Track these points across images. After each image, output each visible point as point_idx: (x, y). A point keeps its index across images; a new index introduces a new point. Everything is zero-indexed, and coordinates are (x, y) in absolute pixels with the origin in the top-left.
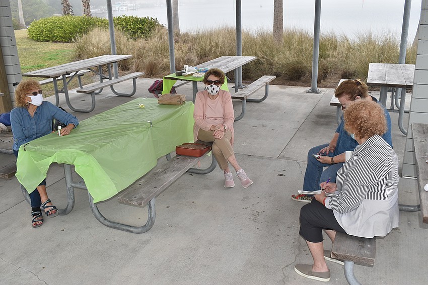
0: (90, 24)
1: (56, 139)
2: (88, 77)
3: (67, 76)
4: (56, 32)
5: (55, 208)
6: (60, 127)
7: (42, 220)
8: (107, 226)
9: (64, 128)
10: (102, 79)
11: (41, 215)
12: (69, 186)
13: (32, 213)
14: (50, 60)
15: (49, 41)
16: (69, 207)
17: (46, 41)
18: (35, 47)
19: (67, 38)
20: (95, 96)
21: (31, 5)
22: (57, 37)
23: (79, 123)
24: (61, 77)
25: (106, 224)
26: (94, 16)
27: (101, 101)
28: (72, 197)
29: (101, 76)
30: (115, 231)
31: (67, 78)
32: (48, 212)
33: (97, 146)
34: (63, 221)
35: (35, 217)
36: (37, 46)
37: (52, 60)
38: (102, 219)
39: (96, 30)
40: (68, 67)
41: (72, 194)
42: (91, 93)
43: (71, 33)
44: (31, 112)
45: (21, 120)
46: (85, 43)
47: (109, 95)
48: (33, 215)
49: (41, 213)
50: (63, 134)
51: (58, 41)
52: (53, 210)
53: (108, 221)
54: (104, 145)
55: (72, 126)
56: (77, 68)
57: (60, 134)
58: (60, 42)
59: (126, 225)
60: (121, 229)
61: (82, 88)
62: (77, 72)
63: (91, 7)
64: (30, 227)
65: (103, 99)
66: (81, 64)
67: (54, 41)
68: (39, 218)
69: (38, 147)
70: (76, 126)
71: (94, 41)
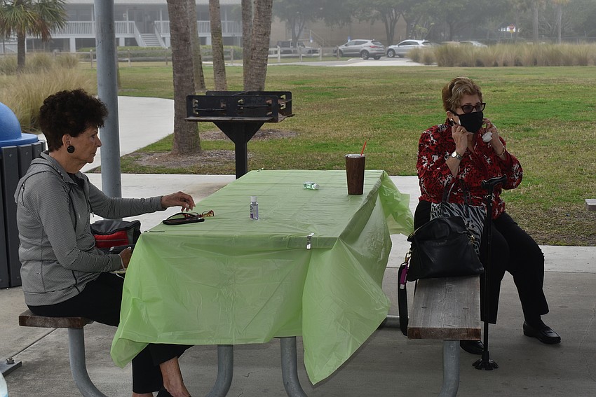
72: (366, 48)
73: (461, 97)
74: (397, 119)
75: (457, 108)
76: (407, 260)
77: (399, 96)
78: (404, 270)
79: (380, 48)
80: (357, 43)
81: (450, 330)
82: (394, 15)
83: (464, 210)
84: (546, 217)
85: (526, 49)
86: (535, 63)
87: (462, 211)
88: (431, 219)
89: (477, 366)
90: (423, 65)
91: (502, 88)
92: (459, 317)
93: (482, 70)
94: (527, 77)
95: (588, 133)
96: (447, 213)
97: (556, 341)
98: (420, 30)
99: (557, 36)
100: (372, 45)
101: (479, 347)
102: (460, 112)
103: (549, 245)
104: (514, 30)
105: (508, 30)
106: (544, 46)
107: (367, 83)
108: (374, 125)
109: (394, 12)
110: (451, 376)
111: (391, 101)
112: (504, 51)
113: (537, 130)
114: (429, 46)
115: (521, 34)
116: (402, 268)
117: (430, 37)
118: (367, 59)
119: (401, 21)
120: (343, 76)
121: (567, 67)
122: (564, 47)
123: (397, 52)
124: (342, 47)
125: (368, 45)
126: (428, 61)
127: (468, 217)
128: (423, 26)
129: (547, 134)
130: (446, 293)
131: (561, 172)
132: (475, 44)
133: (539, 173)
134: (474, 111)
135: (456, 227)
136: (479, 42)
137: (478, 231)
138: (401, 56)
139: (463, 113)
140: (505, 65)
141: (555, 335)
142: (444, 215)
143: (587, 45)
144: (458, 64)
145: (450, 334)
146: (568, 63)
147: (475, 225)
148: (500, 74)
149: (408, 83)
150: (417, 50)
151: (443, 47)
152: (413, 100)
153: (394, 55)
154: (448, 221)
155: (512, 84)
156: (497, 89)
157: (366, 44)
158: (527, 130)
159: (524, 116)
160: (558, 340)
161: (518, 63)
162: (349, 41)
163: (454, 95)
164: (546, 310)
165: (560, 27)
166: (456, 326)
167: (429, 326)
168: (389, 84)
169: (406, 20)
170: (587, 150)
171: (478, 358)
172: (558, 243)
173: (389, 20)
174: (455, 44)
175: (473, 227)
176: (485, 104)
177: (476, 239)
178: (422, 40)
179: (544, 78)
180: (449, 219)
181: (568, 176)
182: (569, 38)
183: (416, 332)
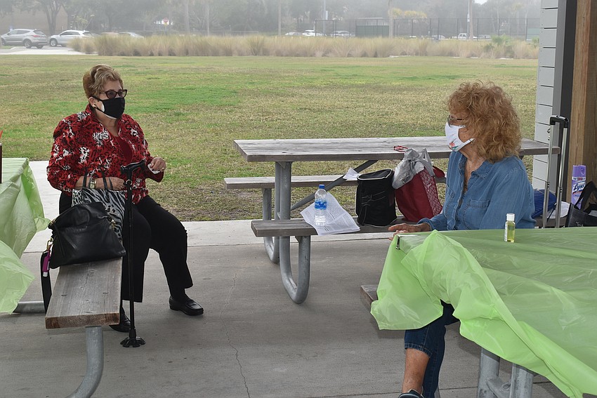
72: (28, 38)
73: (105, 83)
74: (57, 105)
75: (100, 93)
76: (49, 247)
77: (60, 83)
78: (46, 258)
79: (42, 37)
80: (19, 32)
81: (89, 317)
82: (55, 6)
83: (105, 195)
84: (193, 195)
85: (179, 41)
86: (187, 53)
87: (103, 196)
88: (73, 205)
89: (125, 344)
90: (84, 54)
91: (156, 76)
92: (98, 303)
93: (138, 59)
94: (179, 66)
95: (231, 116)
96: (88, 199)
97: (199, 312)
98: (80, 21)
99: (206, 29)
100: (34, 34)
101: (127, 325)
102: (104, 97)
103: (196, 220)
104: (168, 23)
105: (163, 22)
106: (194, 38)
107: (29, 71)
108: (33, 112)
109: (54, 3)
110: (94, 361)
111: (51, 87)
112: (158, 42)
113: (187, 114)
114: (89, 36)
115: (174, 27)
116: (44, 255)
117: (91, 28)
118: (30, 48)
119: (62, 13)
120: (5, 64)
121: (216, 57)
122: (212, 39)
123: (59, 42)
124: (4, 36)
125: (30, 34)
126: (88, 50)
127: (109, 202)
128: (83, 18)
129: (196, 118)
130: (87, 278)
131: (208, 152)
132: (133, 35)
133: (188, 154)
134: (118, 96)
135: (97, 212)
136: (137, 33)
137: (119, 215)
138: (63, 46)
139: (107, 98)
140: (160, 55)
141: (198, 307)
142: (85, 201)
143: (232, 38)
144: (117, 53)
145: (90, 321)
146: (215, 53)
147: (116, 210)
148: (155, 63)
149: (69, 71)
150: (78, 39)
151: (101, 37)
152: (73, 87)
153: (57, 44)
154: (88, 207)
155: (165, 72)
156: (151, 76)
157: (28, 34)
158: (178, 114)
159: (175, 102)
160: (201, 311)
161: (171, 53)
162: (11, 30)
163: (97, 81)
164: (190, 284)
165: (208, 22)
166: (95, 313)
167: (67, 315)
168: (50, 72)
169: (67, 12)
170: (230, 132)
171: (125, 336)
172: (203, 219)
173: (50, 10)
174: (114, 35)
175: (114, 211)
176: (126, 91)
177: (117, 223)
178: (83, 30)
179: (194, 67)
180: (90, 205)
181: (213, 156)
182: (217, 31)
183: (54, 322)
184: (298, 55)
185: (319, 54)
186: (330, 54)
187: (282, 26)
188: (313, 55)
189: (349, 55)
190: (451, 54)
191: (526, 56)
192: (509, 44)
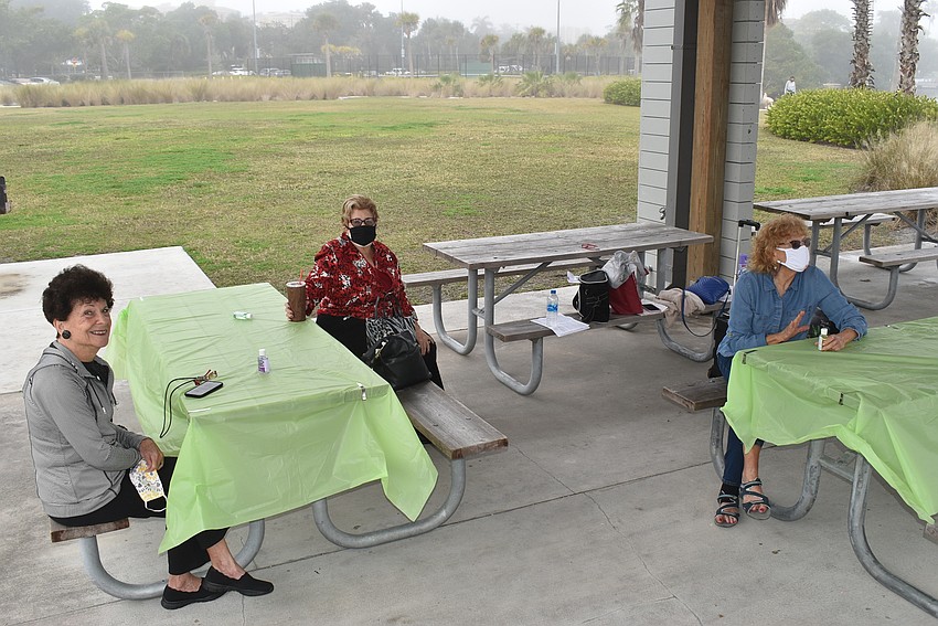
0: (909, 112)
1: (812, 356)
2: (886, 231)
3: (844, 221)
4: (828, 123)
5: (766, 500)
6: (824, 331)
7: (737, 516)
8: (876, 579)
9: (833, 336)
10: (921, 239)
11: (737, 505)
12: (813, 462)
13: (721, 494)
14: (806, 180)
15: (808, 140)
16: (802, 508)
17: (803, 139)
18: (776, 149)
19: (850, 138)
20: (900, 276)
21: (782, 61)
22: (828, 134)
23: (868, 330)
24: (832, 222)
25: (876, 574)
26: (919, 95)
27: (908, 289)
28: (813, 488)
29: (920, 233)
30: (891, 596)
31: (843, 225)
32: (750, 504)
33: (905, 394)
34: (779, 533)
35: (723, 504)
36: (781, 148)
37: (810, 182)
38: (868, 559)
39: (922, 126)
40: (851, 202)
41: (814, 482)
42: (892, 268)
43: (861, 128)
44: (781, 284)
45: (755, 298)
46: (891, 153)
47: (929, 280)
48: (722, 500)
49: (737, 500)
50: (829, 347)
51: (827, 143)
52: (762, 506)
53: (882, 568)
54: (920, 396)
55: (852, 335)
56: (870, 208)
57: (820, 346)
58: (833, 144)
59: (922, 593)
60: (908, 599)
61: (868, 253)
62: (869, 216)
63: (918, 72)
64: (709, 522)
65: (914, 287)
66: (883, 199)
67: (818, 141)
68: (733, 510)
69: (773, 363)
70: (859, 336)
71: (914, 150)
77: (22, 149)
81: (485, 445)
86: (122, 102)
92: (477, 430)
99: (125, 71)
126: (5, 101)
132: (47, 81)
136: (49, 78)
140: (92, 104)
149: (14, 132)
152: (42, 154)
165: (128, 63)
166: (487, 440)
167: (468, 445)
184: (243, 100)
185: (266, 98)
186: (277, 98)
187: (213, 65)
188: (260, 99)
189: (297, 98)
190: (399, 94)
191: (475, 94)
192: (457, 83)
